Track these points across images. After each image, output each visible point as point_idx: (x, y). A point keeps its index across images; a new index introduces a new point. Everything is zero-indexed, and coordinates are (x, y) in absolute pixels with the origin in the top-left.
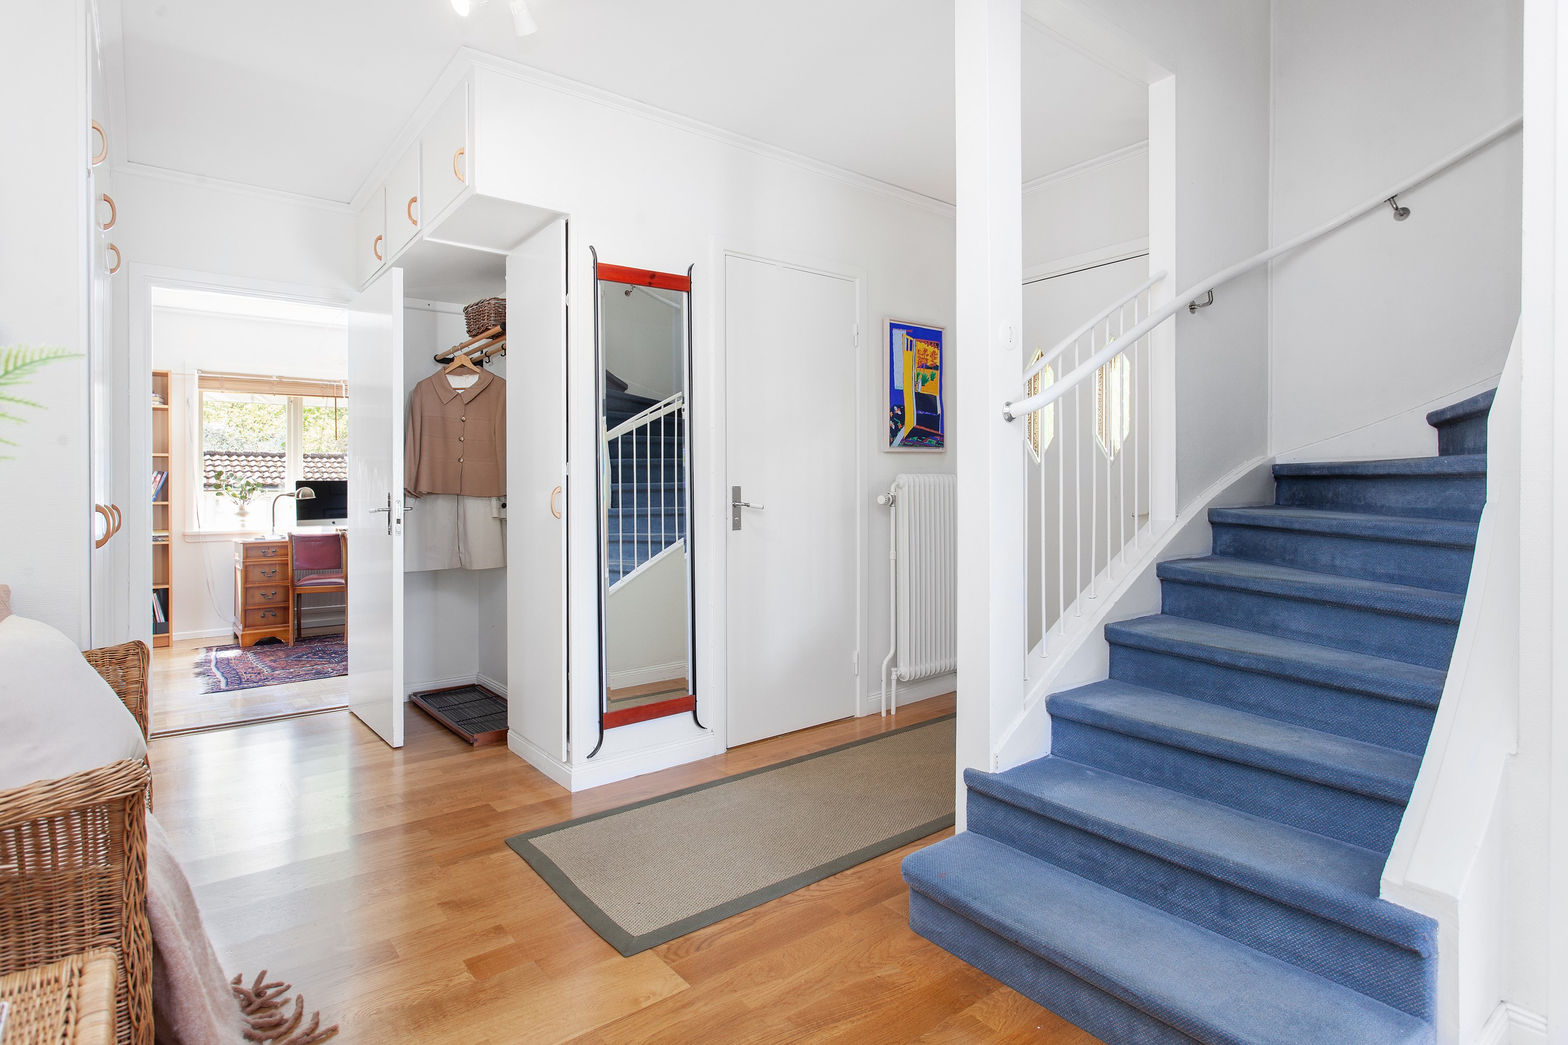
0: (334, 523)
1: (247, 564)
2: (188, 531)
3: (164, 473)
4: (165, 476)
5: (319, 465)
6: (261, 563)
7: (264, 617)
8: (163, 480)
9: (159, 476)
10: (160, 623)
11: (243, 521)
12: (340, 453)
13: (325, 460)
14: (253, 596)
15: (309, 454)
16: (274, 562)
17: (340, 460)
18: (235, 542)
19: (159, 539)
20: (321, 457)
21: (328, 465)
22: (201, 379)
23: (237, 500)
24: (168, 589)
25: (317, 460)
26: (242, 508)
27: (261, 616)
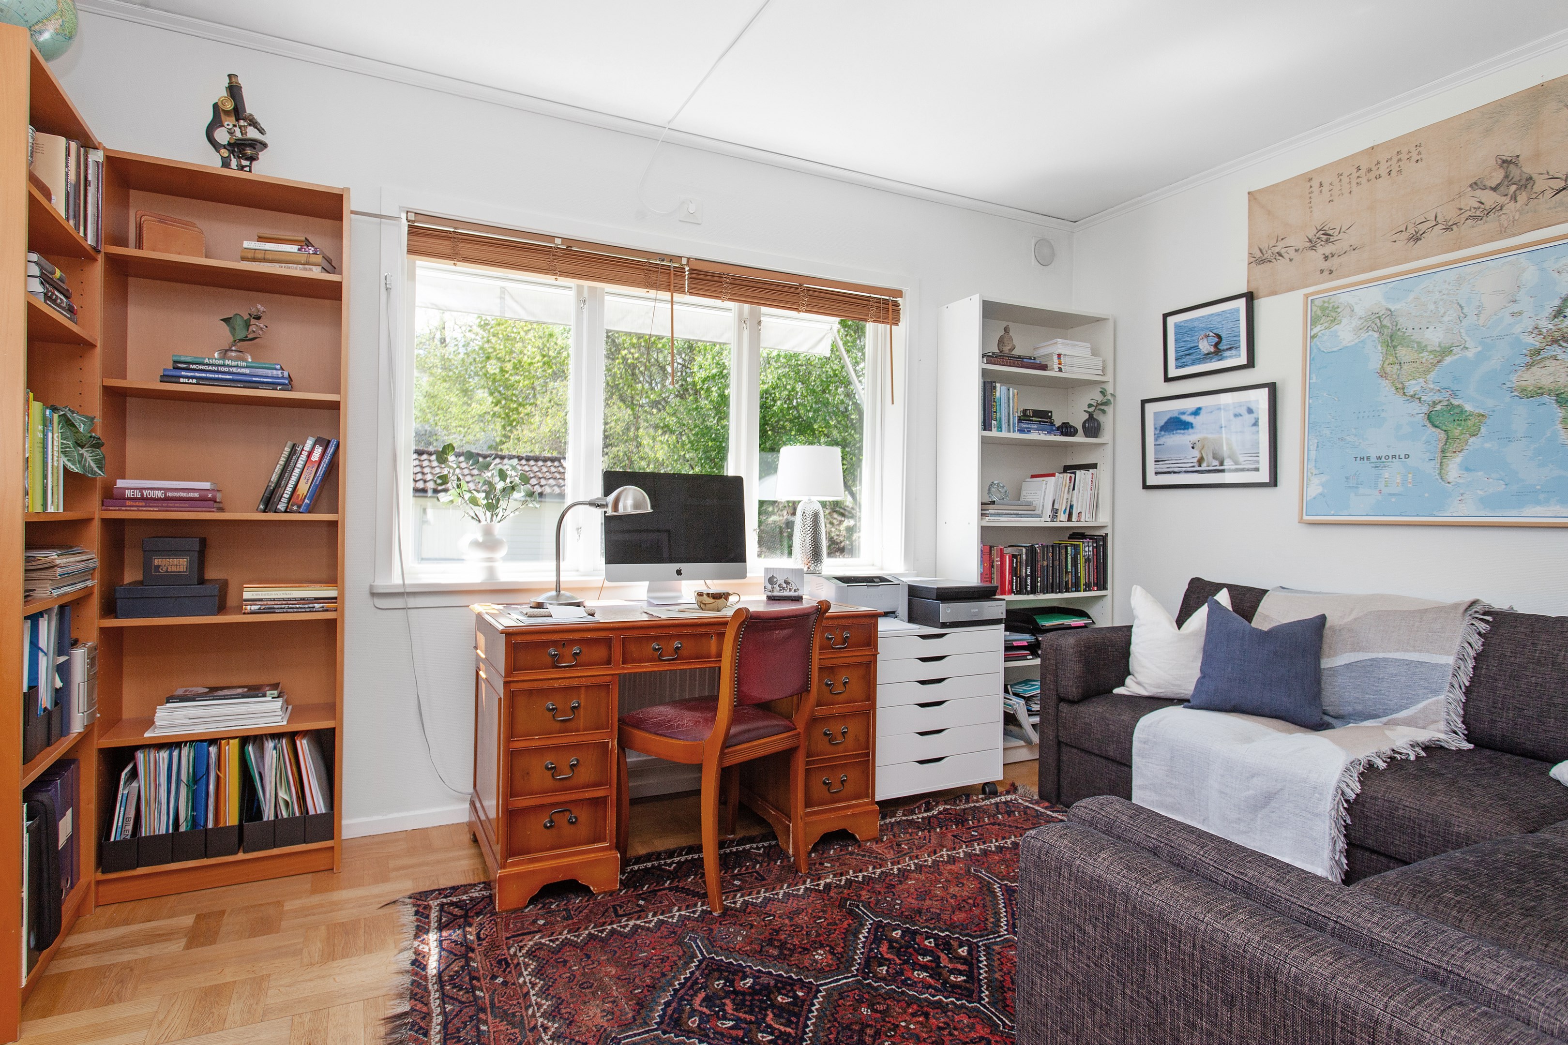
0: (679, 572)
1: (514, 687)
2: (382, 584)
3: (329, 442)
4: (331, 450)
5: (535, 469)
6: (546, 685)
7: (551, 826)
8: (327, 459)
9: (318, 450)
10: (317, 816)
11: (490, 560)
12: (555, 454)
13: (540, 463)
14: (528, 773)
15: (524, 455)
16: (575, 683)
17: (556, 464)
18: (479, 616)
19: (317, 605)
20: (536, 459)
21: (544, 469)
22: (414, 231)
23: (480, 511)
24: (332, 731)
25: (532, 463)
26: (488, 532)
27: (545, 827)
